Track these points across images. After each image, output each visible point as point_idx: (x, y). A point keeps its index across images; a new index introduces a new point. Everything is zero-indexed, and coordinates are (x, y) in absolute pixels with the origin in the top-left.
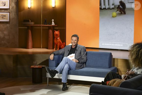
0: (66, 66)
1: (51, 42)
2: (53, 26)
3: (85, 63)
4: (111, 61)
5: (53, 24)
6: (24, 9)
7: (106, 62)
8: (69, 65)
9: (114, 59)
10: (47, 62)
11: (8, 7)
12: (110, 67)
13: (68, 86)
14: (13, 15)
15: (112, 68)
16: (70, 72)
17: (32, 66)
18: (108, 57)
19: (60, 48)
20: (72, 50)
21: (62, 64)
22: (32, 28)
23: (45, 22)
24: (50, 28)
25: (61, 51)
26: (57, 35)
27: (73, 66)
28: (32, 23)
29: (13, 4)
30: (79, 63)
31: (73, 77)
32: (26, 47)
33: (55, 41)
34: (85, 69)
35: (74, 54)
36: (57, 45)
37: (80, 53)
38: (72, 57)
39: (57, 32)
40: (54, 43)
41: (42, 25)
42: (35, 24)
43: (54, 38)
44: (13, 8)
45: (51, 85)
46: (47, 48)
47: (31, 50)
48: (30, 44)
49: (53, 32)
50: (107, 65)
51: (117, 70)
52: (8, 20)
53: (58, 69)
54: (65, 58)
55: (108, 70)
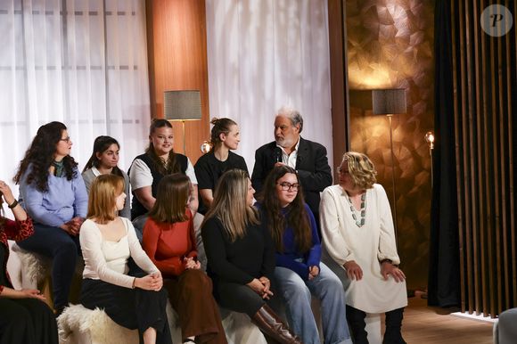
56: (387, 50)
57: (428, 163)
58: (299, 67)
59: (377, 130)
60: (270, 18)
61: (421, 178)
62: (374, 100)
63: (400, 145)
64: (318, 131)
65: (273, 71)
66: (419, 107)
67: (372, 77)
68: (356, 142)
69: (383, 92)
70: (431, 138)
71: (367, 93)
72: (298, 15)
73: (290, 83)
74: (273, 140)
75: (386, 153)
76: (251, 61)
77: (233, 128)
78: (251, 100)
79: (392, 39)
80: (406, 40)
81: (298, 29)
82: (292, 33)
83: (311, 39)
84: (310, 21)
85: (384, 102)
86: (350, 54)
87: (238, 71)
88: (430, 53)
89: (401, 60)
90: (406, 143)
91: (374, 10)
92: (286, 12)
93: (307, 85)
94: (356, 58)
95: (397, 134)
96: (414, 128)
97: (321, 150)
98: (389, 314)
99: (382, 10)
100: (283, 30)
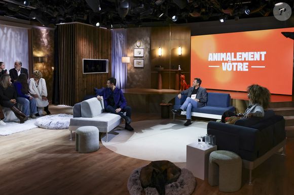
0: (190, 105)
1: (178, 84)
2: (180, 71)
3: (206, 103)
4: (230, 101)
5: (180, 69)
6: (155, 57)
7: (225, 102)
8: (192, 104)
9: (232, 99)
10: (173, 101)
11: (143, 56)
12: (228, 106)
13: (192, 122)
14: (147, 62)
15: (230, 108)
16: (193, 110)
17: (161, 104)
18: (226, 98)
19: (185, 89)
20: (195, 91)
21: (185, 103)
22: (162, 72)
23: (173, 68)
24: (177, 72)
25: (185, 91)
26: (183, 78)
27: (195, 105)
28: (162, 68)
29: (147, 53)
30: (200, 102)
31: (196, 114)
32: (157, 88)
33: (181, 83)
34: (206, 108)
35: (196, 95)
36: (183, 87)
37: (202, 94)
38: (194, 97)
39: (182, 76)
40: (180, 85)
41: (170, 70)
42: (165, 69)
43: (180, 80)
44: (146, 56)
45: (177, 120)
46: (174, 89)
47: (161, 91)
48: (160, 85)
49: (180, 76)
50: (226, 105)
51: (235, 109)
52: (143, 66)
53: (182, 107)
54: (188, 98)
55: (226, 109)
56: (42, 48)
57: (52, 73)
58: (20, 50)
59: (40, 66)
60: (13, 39)
61: (50, 76)
62: (40, 59)
63: (45, 69)
64: (25, 66)
65: (14, 51)
66: (50, 61)
67: (39, 54)
68: (35, 68)
69: (42, 58)
70: (53, 68)
71: (38, 57)
72: (20, 39)
73: (18, 55)
74: (14, 67)
75: (42, 71)
76: (8, 48)
77: (3, 64)
78: (8, 58)
79: (44, 46)
80: (47, 47)
81: (20, 42)
82: (19, 43)
83: (23, 45)
84: (23, 40)
85: (42, 60)
86: (33, 49)
87: (4, 51)
88: (52, 49)
89: (46, 51)
90: (47, 69)
91: (39, 39)
92: (17, 38)
93: (22, 55)
94: (35, 50)
95: (45, 67)
96: (48, 65)
97: (26, 70)
98: (45, 108)
99: (42, 39)
100: (16, 42)
